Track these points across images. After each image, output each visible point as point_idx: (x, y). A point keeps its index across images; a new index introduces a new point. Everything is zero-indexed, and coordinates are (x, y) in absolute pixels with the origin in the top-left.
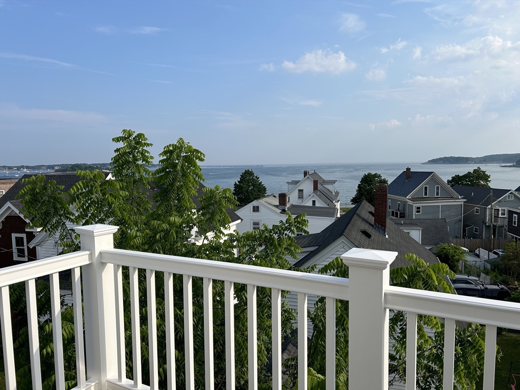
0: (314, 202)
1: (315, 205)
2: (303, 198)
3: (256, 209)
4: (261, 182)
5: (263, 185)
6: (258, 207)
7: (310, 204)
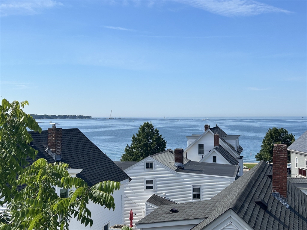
0: (215, 158)
1: (216, 162)
2: (203, 153)
3: (149, 166)
4: (161, 136)
5: (162, 139)
6: (151, 164)
7: (211, 161)
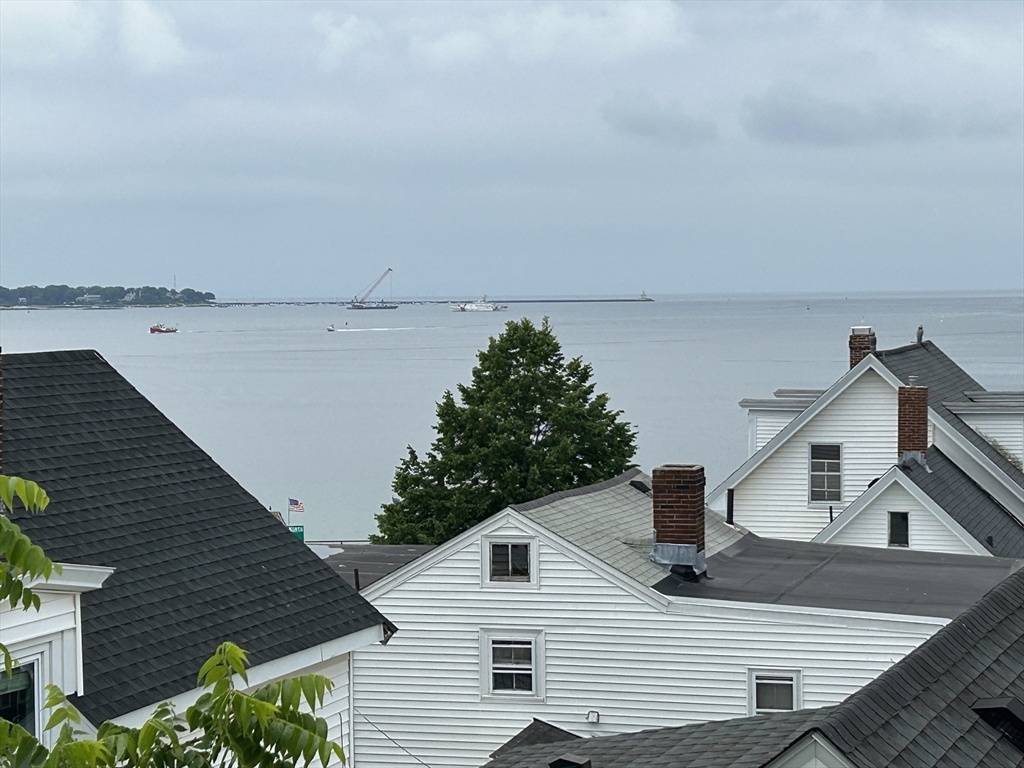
0: (899, 525)
1: (905, 541)
2: (837, 497)
3: (510, 563)
4: (602, 399)
6: (522, 551)
7: (877, 537)
